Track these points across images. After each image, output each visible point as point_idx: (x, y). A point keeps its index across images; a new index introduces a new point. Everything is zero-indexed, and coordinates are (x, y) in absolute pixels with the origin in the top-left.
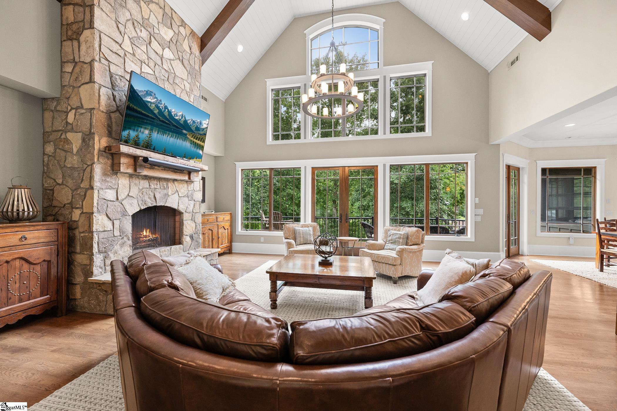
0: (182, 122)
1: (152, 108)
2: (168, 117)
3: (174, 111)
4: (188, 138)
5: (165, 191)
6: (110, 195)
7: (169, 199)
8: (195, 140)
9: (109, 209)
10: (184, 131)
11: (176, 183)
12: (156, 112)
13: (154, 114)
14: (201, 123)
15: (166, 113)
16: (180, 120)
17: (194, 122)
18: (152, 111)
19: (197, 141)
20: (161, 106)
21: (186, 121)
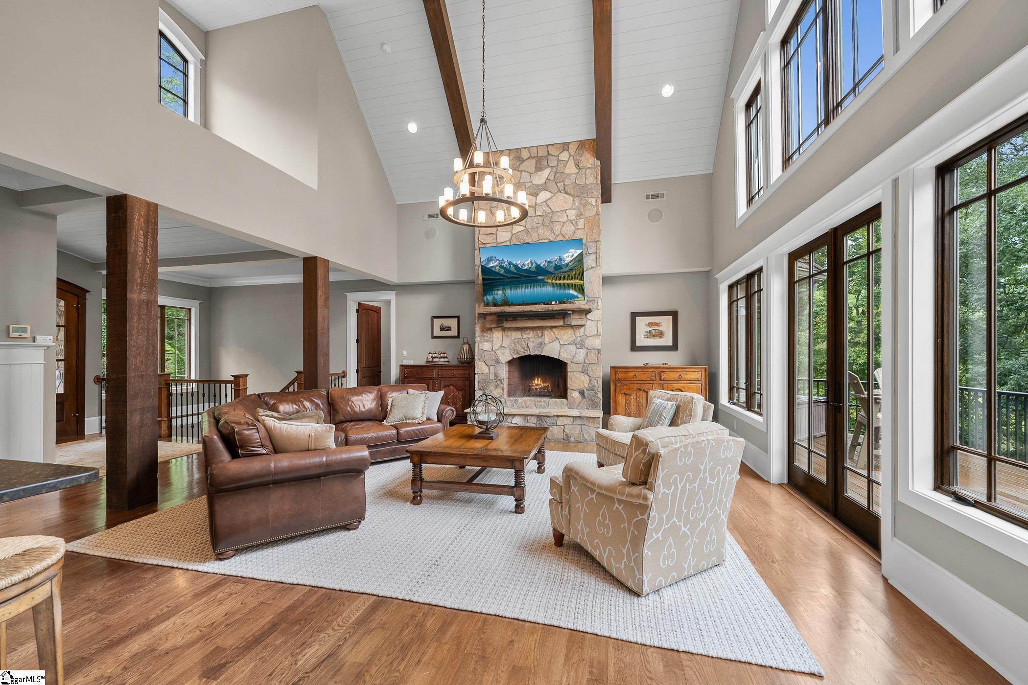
0: (533, 269)
1: (497, 271)
2: (515, 271)
3: (519, 263)
4: (548, 282)
5: (540, 340)
6: (486, 346)
7: (546, 348)
8: (558, 282)
9: (486, 358)
10: (540, 277)
11: (554, 330)
12: (502, 272)
13: (502, 275)
14: (560, 259)
15: (513, 269)
16: (530, 268)
17: (549, 262)
18: (498, 274)
19: (562, 282)
20: (505, 265)
21: (538, 266)
